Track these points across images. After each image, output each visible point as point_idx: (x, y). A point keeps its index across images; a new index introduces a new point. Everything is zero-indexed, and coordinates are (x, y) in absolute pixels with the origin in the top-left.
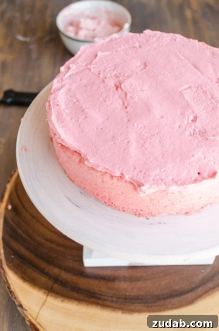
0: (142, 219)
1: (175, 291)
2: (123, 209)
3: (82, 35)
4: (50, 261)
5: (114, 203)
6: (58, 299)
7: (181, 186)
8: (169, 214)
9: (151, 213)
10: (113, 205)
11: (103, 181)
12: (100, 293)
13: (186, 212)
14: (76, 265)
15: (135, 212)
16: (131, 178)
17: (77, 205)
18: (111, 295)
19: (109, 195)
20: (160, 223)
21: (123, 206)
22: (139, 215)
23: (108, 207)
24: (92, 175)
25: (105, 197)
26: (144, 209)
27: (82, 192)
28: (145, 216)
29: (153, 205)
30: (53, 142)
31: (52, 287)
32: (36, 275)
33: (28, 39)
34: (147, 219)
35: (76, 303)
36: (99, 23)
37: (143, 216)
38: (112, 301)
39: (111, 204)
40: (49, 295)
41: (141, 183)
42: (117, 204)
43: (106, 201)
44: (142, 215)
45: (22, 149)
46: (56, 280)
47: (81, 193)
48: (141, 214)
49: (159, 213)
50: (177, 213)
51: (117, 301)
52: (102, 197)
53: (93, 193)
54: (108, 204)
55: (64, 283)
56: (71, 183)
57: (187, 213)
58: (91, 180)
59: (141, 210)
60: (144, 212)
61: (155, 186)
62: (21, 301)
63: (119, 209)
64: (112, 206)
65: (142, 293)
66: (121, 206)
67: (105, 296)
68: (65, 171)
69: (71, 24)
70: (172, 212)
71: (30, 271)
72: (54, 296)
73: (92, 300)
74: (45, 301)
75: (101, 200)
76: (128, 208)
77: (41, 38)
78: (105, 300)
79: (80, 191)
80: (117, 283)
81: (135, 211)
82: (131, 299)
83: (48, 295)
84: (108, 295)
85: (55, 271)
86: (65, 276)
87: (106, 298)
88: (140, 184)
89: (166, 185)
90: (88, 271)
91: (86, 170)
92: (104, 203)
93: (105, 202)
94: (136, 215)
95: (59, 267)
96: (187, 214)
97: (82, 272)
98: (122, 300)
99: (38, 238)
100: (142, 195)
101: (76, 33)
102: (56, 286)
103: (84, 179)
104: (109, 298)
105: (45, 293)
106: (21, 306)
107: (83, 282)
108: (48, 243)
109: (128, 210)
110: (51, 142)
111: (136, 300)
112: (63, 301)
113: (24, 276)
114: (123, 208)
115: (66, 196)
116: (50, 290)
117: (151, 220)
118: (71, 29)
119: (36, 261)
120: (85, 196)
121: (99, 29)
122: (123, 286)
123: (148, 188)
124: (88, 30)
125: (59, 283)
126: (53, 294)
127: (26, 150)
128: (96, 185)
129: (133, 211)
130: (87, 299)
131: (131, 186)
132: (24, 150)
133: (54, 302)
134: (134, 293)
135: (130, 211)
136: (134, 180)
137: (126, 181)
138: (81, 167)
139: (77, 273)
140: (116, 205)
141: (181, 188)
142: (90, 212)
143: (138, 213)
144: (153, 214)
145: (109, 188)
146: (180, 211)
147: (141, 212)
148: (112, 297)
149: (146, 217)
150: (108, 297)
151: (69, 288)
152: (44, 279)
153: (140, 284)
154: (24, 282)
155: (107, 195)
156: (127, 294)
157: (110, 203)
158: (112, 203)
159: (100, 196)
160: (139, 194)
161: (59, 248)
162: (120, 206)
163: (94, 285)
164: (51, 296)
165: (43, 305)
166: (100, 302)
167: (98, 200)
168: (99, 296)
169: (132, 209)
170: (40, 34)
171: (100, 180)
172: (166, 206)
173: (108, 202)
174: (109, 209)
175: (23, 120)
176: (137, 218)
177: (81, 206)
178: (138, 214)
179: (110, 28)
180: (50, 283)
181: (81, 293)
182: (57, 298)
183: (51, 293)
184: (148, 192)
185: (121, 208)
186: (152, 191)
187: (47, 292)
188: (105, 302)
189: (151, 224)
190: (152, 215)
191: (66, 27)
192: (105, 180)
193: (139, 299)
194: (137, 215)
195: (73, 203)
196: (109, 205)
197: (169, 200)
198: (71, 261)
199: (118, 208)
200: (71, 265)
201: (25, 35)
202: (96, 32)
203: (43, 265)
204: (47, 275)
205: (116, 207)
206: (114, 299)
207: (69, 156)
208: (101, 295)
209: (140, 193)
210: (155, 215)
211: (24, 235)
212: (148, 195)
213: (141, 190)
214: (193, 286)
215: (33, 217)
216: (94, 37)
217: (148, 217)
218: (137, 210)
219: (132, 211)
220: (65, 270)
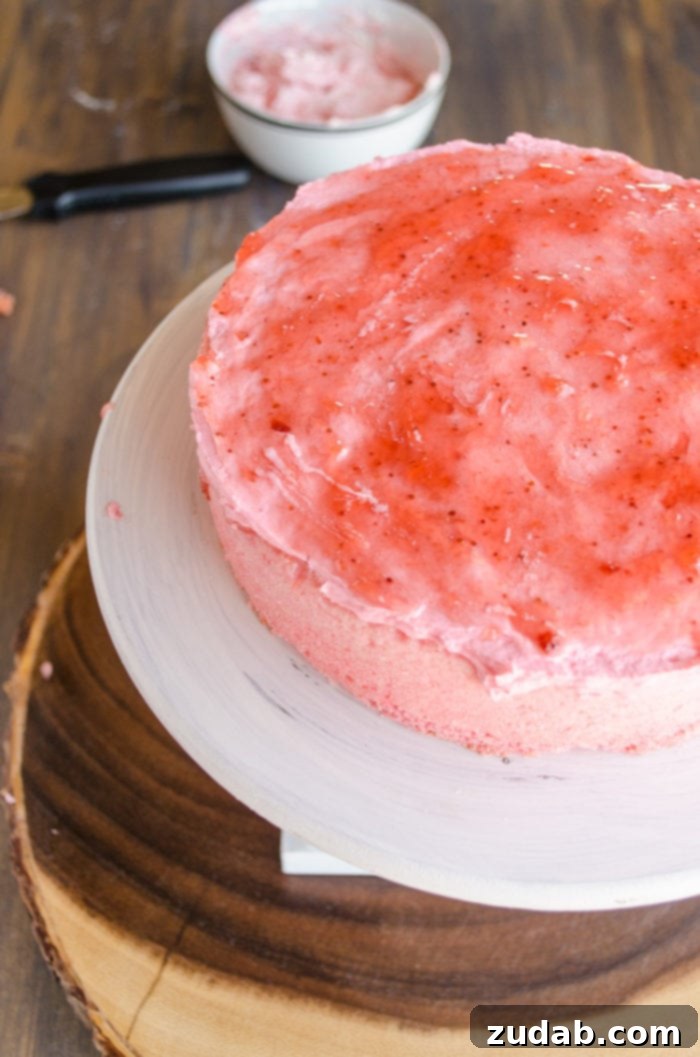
0: (490, 761)
1: (568, 962)
2: (430, 728)
3: (289, 103)
4: (174, 852)
5: (400, 708)
6: (197, 976)
7: (626, 680)
8: (577, 749)
9: (518, 744)
10: (397, 713)
11: (372, 644)
12: (332, 960)
13: (628, 744)
14: (256, 869)
15: (467, 739)
16: (464, 647)
17: (283, 705)
18: (364, 968)
19: (389, 685)
20: (545, 777)
21: (429, 720)
22: (481, 749)
23: (382, 716)
24: (340, 621)
25: (375, 688)
26: (497, 733)
27: (299, 662)
28: (498, 754)
29: (528, 724)
30: (208, 498)
31: (179, 937)
32: (129, 894)
33: (110, 106)
34: (505, 760)
35: (254, 989)
36: (344, 67)
37: (492, 751)
38: (368, 989)
39: (391, 710)
40: (170, 960)
41: (498, 663)
42: (413, 710)
43: (376, 699)
44: (488, 750)
45: (106, 509)
46: (193, 913)
47: (295, 666)
48: (486, 746)
49: (545, 746)
50: (600, 747)
51: (383, 989)
52: (365, 687)
53: (337, 672)
54: (380, 708)
55: (216, 925)
56: (262, 630)
57: (631, 748)
58: (333, 636)
59: (488, 735)
60: (497, 739)
61: (542, 673)
62: (80, 981)
63: (417, 728)
64: (393, 715)
65: (463, 965)
66: (425, 717)
67: (347, 970)
68: (243, 589)
69: (253, 65)
70: (584, 745)
71: (109, 880)
72: (185, 966)
73: (305, 981)
74: (157, 981)
75: (361, 696)
76: (446, 727)
77: (153, 105)
78: (346, 984)
79: (292, 660)
80: (385, 930)
81: (468, 735)
82: (429, 983)
83: (165, 962)
84: (356, 966)
85: (191, 884)
86: (219, 900)
87: (349, 976)
88: (492, 664)
89: (576, 673)
90: (293, 887)
91: (320, 606)
92: (369, 704)
93: (374, 704)
94: (469, 746)
95: (204, 871)
96: (632, 751)
97: (275, 891)
98: (400, 985)
99: (136, 773)
100: (497, 697)
101: (271, 98)
102: (192, 934)
103: (309, 629)
104: (358, 978)
105: (156, 954)
106: (79, 993)
107: (276, 924)
108: (169, 793)
109: (446, 732)
110: (204, 496)
111: (444, 986)
112: (212, 982)
113: (91, 899)
114: (428, 724)
115: (246, 675)
116: (173, 947)
117: (518, 765)
118: (254, 81)
119: (131, 848)
120: (307, 676)
121: (345, 85)
122: (404, 939)
123: (520, 680)
124: (308, 86)
125: (202, 924)
126: (183, 960)
127: (118, 513)
128: (348, 650)
129: (460, 736)
130: (290, 978)
131: (462, 669)
132: (112, 515)
133: (185, 984)
134: (440, 964)
135: (451, 736)
136: (473, 653)
137: (447, 653)
138: (303, 593)
139: (258, 894)
140: (406, 715)
141: (624, 683)
142: (324, 730)
143: (475, 742)
144: (524, 746)
145: (390, 663)
146: (611, 743)
147: (488, 741)
148: (369, 974)
149: (502, 754)
150: (357, 972)
151: (232, 942)
152: (153, 910)
153: (457, 936)
154: (93, 916)
155: (381, 683)
156: (418, 966)
157: (388, 707)
158: (396, 707)
159: (359, 682)
160: (488, 692)
161: (201, 810)
162: (420, 716)
163: (314, 934)
164: (177, 963)
165: (150, 992)
166: (332, 989)
167: (350, 695)
168: (326, 970)
169: (459, 731)
170: (148, 90)
171: (362, 640)
172: (568, 729)
173: (381, 704)
174: (384, 722)
175: (107, 413)
176: (470, 757)
177: (294, 709)
178: (474, 745)
179: (378, 80)
180: (174, 923)
181: (271, 958)
182: (193, 971)
183: (174, 956)
184: (515, 690)
185: (422, 724)
186: (528, 687)
187: (162, 949)
188: (348, 992)
189: (518, 779)
190: (521, 751)
191: (237, 72)
192: (380, 642)
193: (455, 985)
194: (475, 748)
195: (270, 700)
196: (385, 712)
197: (581, 712)
198: (242, 854)
199: (414, 724)
200: (240, 866)
201: (100, 92)
202: (335, 95)
203: (152, 863)
204: (163, 894)
205: (405, 719)
206: (376, 982)
207: (264, 556)
208: (334, 967)
209: (493, 691)
210: (531, 750)
211: (92, 764)
212: (517, 698)
213: (494, 684)
214: (626, 948)
215: (122, 703)
216: (327, 115)
217: (509, 756)
218: (473, 733)
219: (457, 734)
220: (220, 882)
